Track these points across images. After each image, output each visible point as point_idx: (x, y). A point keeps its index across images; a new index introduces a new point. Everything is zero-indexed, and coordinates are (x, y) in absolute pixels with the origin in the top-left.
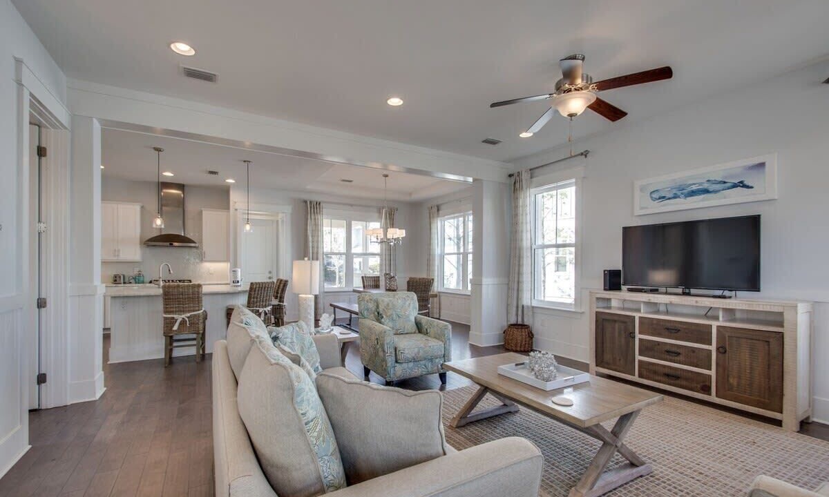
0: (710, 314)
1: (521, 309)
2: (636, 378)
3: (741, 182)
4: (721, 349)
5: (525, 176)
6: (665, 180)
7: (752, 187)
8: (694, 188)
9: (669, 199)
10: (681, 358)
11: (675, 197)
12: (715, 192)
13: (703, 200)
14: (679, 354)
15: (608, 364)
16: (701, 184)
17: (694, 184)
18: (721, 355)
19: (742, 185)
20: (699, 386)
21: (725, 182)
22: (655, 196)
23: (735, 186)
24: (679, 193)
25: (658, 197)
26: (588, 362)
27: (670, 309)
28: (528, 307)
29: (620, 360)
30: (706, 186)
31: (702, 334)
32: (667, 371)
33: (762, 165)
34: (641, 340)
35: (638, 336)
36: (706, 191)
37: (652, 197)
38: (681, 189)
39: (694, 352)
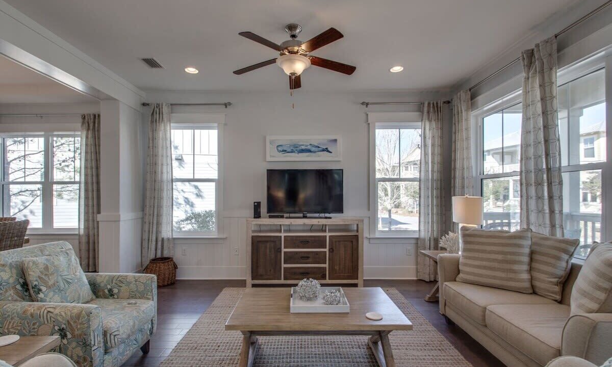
0: (323, 229)
1: (161, 243)
2: (282, 281)
3: (327, 149)
4: (331, 250)
5: (165, 110)
6: (286, 139)
7: (331, 152)
8: (303, 147)
9: (289, 152)
10: (310, 260)
11: (292, 152)
12: (315, 152)
13: (308, 156)
14: (308, 257)
15: (261, 275)
16: (307, 146)
17: (303, 145)
18: (331, 253)
19: (326, 150)
20: (320, 276)
21: (319, 147)
22: (280, 149)
23: (323, 150)
24: (295, 149)
25: (282, 150)
26: (245, 279)
27: (292, 228)
28: (168, 239)
29: (270, 271)
30: (309, 147)
31: (320, 242)
32: (301, 271)
33: (335, 141)
34: (285, 252)
35: (283, 250)
36: (309, 151)
37: (278, 150)
38: (296, 146)
39: (317, 254)
